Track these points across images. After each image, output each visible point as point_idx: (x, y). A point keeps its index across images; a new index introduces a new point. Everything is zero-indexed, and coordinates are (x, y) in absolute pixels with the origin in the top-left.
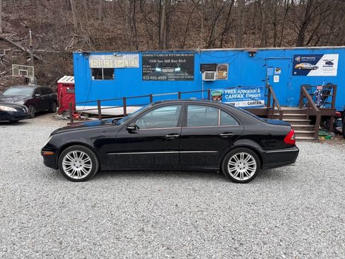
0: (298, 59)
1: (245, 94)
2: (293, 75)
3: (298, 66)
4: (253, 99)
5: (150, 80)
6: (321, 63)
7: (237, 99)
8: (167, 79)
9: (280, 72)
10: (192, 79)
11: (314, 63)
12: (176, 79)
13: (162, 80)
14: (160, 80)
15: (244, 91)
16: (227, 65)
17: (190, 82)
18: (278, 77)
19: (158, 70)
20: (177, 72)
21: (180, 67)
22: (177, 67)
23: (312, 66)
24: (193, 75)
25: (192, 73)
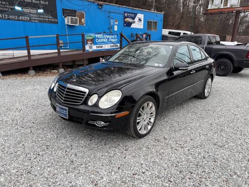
0: (126, 15)
1: (108, 38)
2: (124, 26)
3: (126, 19)
4: (113, 43)
5: (9, 19)
6: (136, 19)
7: (104, 43)
8: (30, 20)
9: (117, 22)
10: (57, 23)
11: (133, 18)
12: (40, 21)
13: (24, 20)
14: (22, 20)
15: (108, 36)
16: (84, 13)
17: (54, 26)
18: (117, 26)
19: (18, 8)
20: (40, 14)
21: (43, 8)
22: (40, 9)
23: (133, 21)
24: (57, 19)
25: (55, 16)
